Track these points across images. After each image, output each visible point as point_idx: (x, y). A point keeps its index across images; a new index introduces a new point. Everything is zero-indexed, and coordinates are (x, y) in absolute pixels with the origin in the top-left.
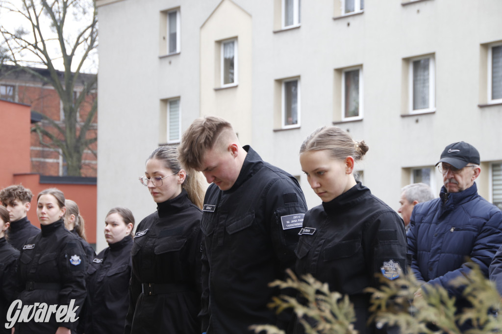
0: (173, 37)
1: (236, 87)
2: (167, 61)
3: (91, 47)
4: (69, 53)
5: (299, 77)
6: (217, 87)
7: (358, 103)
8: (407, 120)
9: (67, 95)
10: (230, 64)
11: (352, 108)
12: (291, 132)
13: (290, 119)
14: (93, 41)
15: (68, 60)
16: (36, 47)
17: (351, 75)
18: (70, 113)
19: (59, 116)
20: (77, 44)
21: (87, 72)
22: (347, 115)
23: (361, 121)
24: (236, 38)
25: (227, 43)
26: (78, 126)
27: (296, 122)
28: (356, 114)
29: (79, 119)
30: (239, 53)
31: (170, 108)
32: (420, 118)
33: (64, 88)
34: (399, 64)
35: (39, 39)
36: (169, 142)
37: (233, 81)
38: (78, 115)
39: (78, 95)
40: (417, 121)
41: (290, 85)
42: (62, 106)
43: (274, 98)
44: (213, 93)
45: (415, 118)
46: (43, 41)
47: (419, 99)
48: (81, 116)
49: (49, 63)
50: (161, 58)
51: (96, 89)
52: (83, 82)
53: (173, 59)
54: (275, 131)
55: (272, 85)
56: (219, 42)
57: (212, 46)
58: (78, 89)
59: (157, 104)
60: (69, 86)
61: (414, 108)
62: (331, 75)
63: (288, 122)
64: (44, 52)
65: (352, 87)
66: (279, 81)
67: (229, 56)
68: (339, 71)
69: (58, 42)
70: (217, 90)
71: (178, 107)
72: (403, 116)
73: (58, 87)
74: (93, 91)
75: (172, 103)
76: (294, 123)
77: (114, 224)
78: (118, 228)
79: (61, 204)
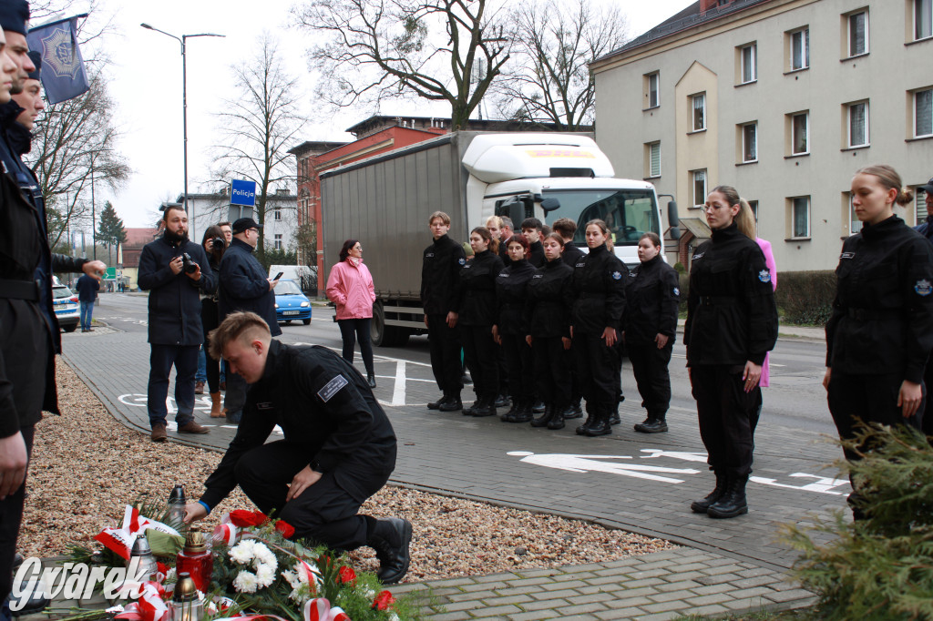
0: (654, 94)
1: (705, 131)
2: (649, 113)
3: (587, 106)
4: (571, 110)
5: (756, 121)
6: (690, 132)
7: (806, 141)
8: (846, 153)
10: (699, 113)
11: (800, 146)
12: (750, 166)
13: (749, 155)
14: (589, 101)
15: (570, 116)
16: (547, 107)
17: (799, 119)
20: (577, 103)
21: (585, 124)
22: (795, 152)
23: (808, 155)
24: (705, 92)
25: (698, 97)
27: (754, 158)
28: (804, 149)
30: (707, 105)
31: (652, 150)
32: (857, 152)
34: (840, 108)
35: (549, 102)
36: (652, 176)
37: (702, 127)
40: (855, 154)
41: (749, 129)
43: (734, 140)
44: (686, 137)
45: (853, 152)
46: (552, 103)
47: (856, 134)
49: (556, 119)
50: (644, 111)
53: (654, 112)
54: (737, 165)
55: (734, 128)
56: (690, 97)
57: (685, 99)
59: (642, 146)
61: (852, 145)
62: (782, 119)
63: (747, 159)
64: (553, 111)
65: (800, 127)
66: (739, 126)
67: (698, 106)
68: (789, 115)
69: (562, 104)
70: (689, 134)
71: (658, 149)
72: (843, 151)
75: (653, 145)
76: (752, 159)
77: (646, 247)
78: (649, 250)
79: (604, 232)
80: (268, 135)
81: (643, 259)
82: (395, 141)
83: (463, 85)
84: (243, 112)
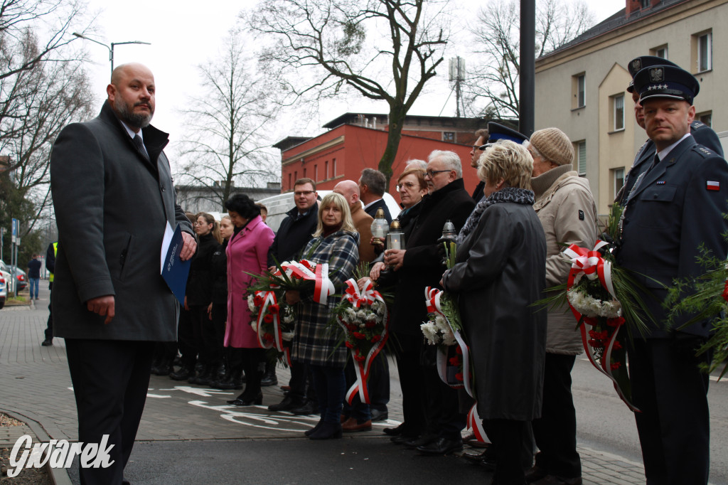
0: (581, 95)
1: (624, 131)
2: (577, 112)
6: (611, 131)
10: (620, 113)
30: (626, 106)
37: (622, 127)
44: (607, 135)
50: (573, 111)
53: (581, 112)
56: (612, 97)
57: (607, 99)
67: (619, 107)
70: (611, 134)
80: (232, 131)
82: (345, 138)
83: (401, 83)
84: (210, 110)
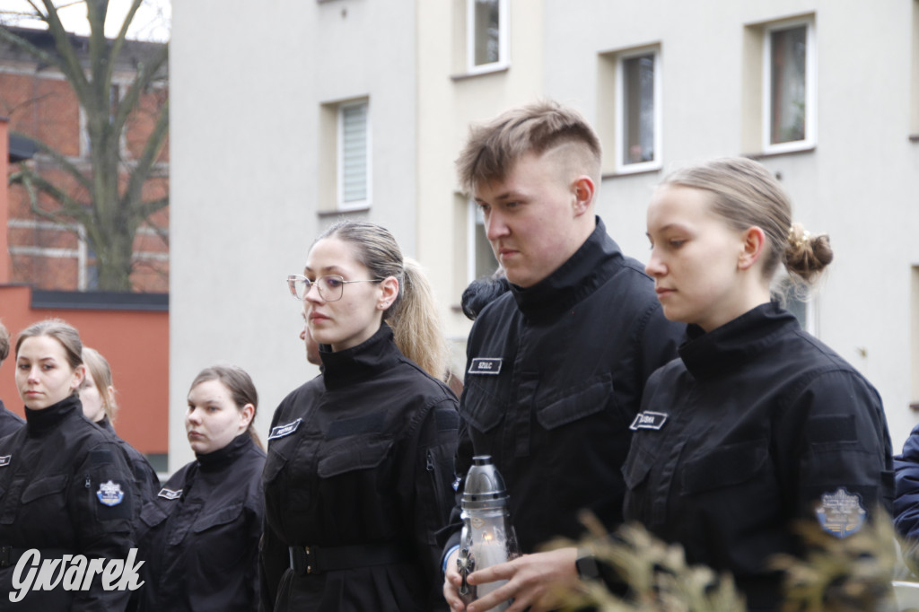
1: (504, 71)
5: (658, 45)
6: (459, 72)
7: (802, 107)
9: (96, 94)
10: (488, 16)
11: (788, 122)
12: (637, 181)
13: (637, 150)
15: (97, 9)
17: (785, 41)
18: (104, 138)
19: (77, 146)
22: (776, 138)
23: (810, 151)
26: (123, 170)
27: (651, 158)
28: (798, 134)
29: (124, 152)
31: (346, 124)
33: (89, 77)
36: (343, 207)
37: (496, 59)
38: (123, 141)
39: (123, 92)
41: (638, 67)
42: (83, 120)
44: (447, 87)
48: (130, 145)
51: (166, 78)
52: (134, 63)
53: (352, 6)
55: (592, 65)
58: (123, 79)
59: (314, 114)
60: (101, 72)
62: (737, 41)
63: (630, 158)
65: (789, 69)
66: (609, 57)
68: (755, 29)
70: (458, 80)
71: (364, 121)
72: (914, 139)
73: (74, 75)
74: (159, 85)
75: (347, 110)
76: (644, 160)
77: (211, 408)
78: (219, 417)
79: (74, 359)
81: (201, 446)
